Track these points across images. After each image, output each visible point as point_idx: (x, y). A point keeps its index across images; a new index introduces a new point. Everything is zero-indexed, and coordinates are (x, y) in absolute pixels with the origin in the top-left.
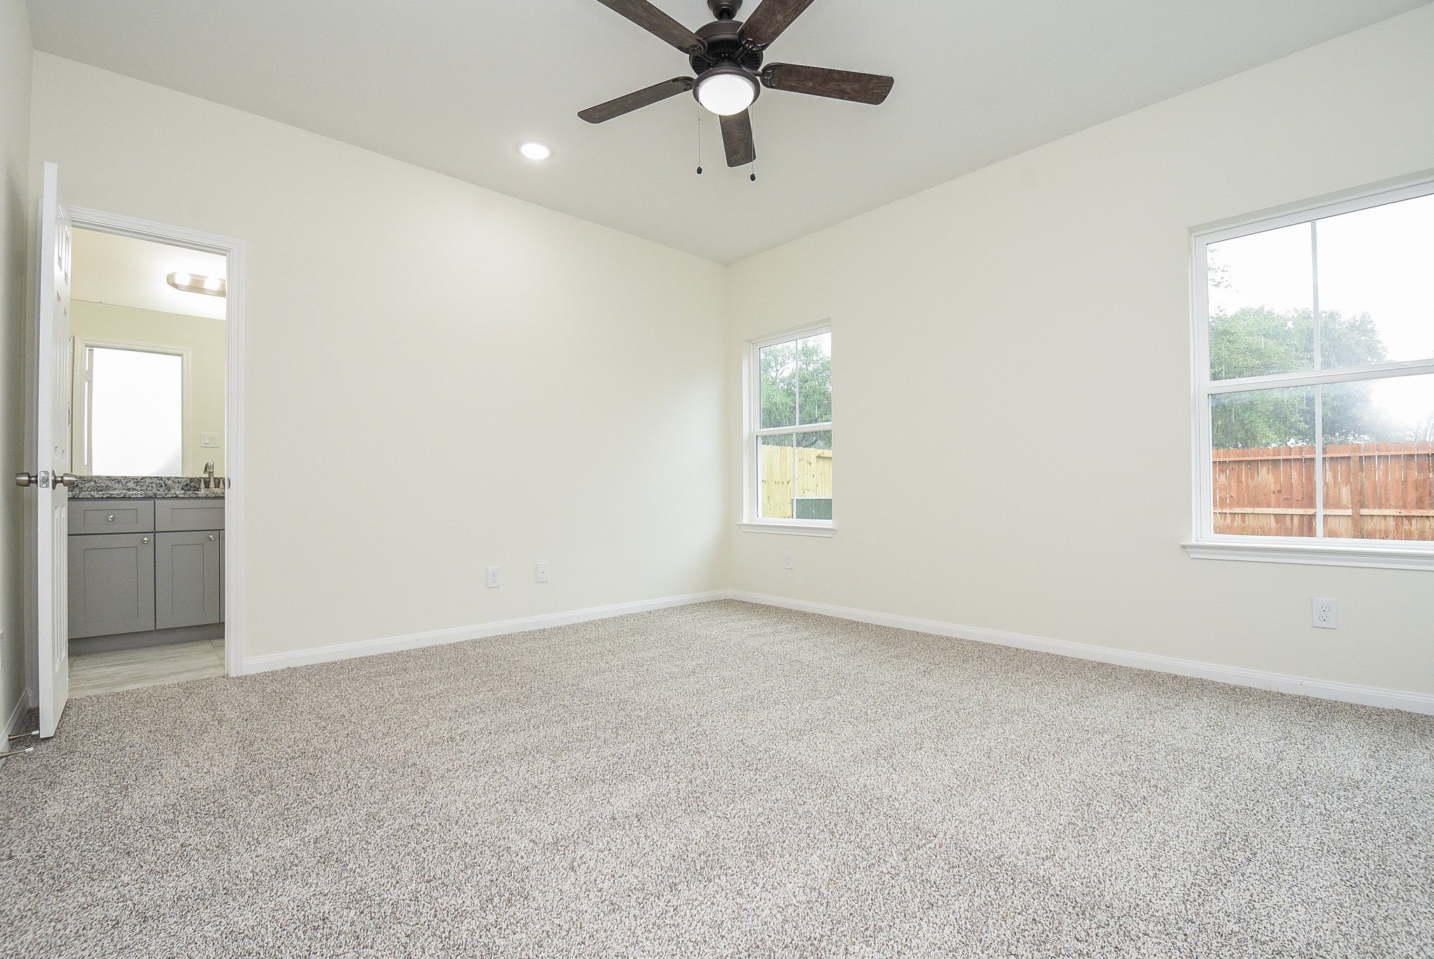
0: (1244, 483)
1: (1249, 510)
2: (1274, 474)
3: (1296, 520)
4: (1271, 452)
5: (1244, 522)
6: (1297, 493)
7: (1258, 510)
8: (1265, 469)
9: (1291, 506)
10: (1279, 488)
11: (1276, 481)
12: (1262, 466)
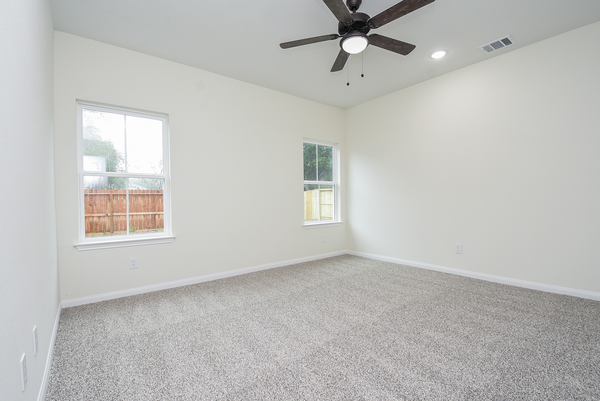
0: (133, 203)
1: (135, 213)
2: (143, 199)
3: (150, 216)
4: (142, 192)
5: (133, 218)
6: (150, 207)
7: (138, 213)
8: (140, 198)
9: (148, 211)
10: (144, 205)
11: (145, 202)
12: (139, 197)
